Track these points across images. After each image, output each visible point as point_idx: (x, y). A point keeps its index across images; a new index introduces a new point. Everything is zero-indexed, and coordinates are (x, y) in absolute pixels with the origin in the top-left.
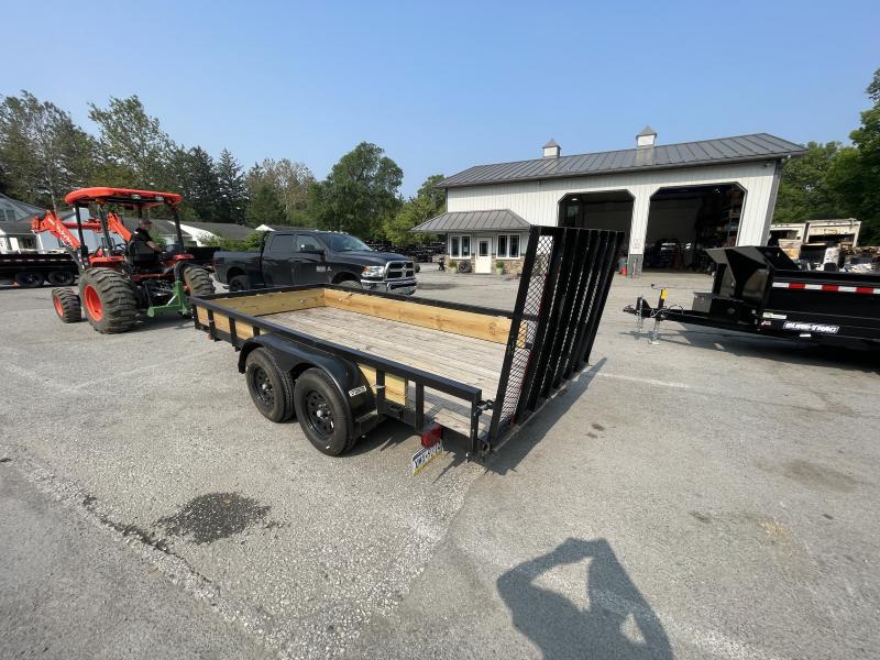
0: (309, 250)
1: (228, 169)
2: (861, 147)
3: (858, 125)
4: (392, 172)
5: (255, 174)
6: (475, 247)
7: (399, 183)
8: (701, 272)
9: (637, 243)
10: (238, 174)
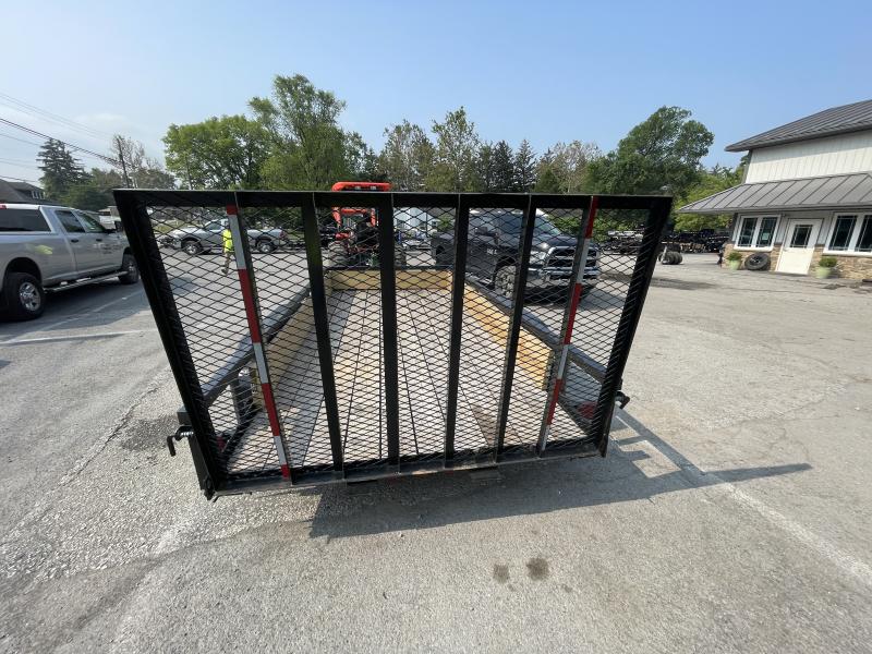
1: (523, 157)
5: (545, 161)
6: (784, 233)
7: (705, 152)
10: (531, 161)
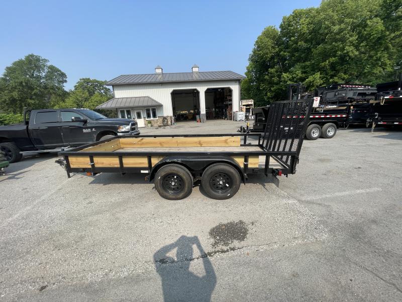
0: (77, 120)
2: (248, 77)
3: (246, 71)
4: (57, 74)
6: (134, 115)
7: (65, 81)
8: (220, 119)
9: (203, 110)
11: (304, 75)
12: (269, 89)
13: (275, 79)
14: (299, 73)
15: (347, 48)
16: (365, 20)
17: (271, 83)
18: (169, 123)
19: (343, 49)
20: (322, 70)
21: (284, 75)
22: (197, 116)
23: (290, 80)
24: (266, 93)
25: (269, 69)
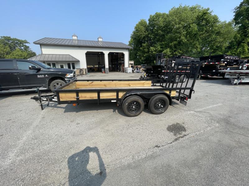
6: (58, 67)
9: (107, 66)
11: (161, 49)
12: (142, 55)
13: (146, 50)
14: (159, 48)
15: (182, 37)
16: (189, 24)
17: (144, 52)
18: (84, 73)
19: (180, 38)
20: (171, 47)
21: (152, 48)
22: (103, 70)
23: (154, 51)
24: (141, 58)
25: (143, 44)
